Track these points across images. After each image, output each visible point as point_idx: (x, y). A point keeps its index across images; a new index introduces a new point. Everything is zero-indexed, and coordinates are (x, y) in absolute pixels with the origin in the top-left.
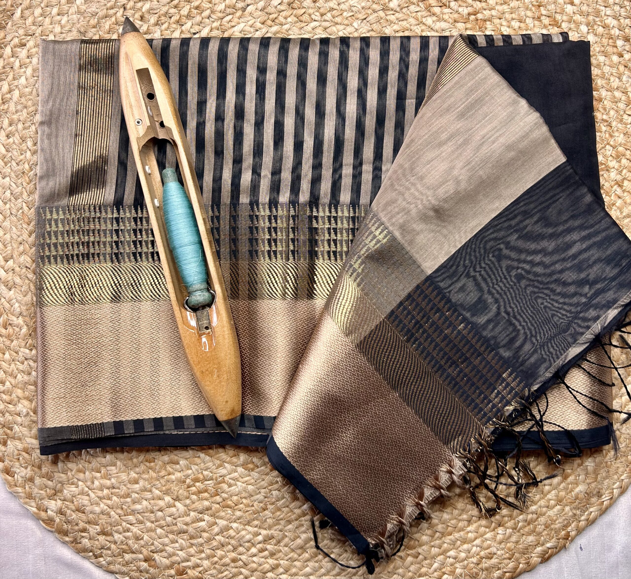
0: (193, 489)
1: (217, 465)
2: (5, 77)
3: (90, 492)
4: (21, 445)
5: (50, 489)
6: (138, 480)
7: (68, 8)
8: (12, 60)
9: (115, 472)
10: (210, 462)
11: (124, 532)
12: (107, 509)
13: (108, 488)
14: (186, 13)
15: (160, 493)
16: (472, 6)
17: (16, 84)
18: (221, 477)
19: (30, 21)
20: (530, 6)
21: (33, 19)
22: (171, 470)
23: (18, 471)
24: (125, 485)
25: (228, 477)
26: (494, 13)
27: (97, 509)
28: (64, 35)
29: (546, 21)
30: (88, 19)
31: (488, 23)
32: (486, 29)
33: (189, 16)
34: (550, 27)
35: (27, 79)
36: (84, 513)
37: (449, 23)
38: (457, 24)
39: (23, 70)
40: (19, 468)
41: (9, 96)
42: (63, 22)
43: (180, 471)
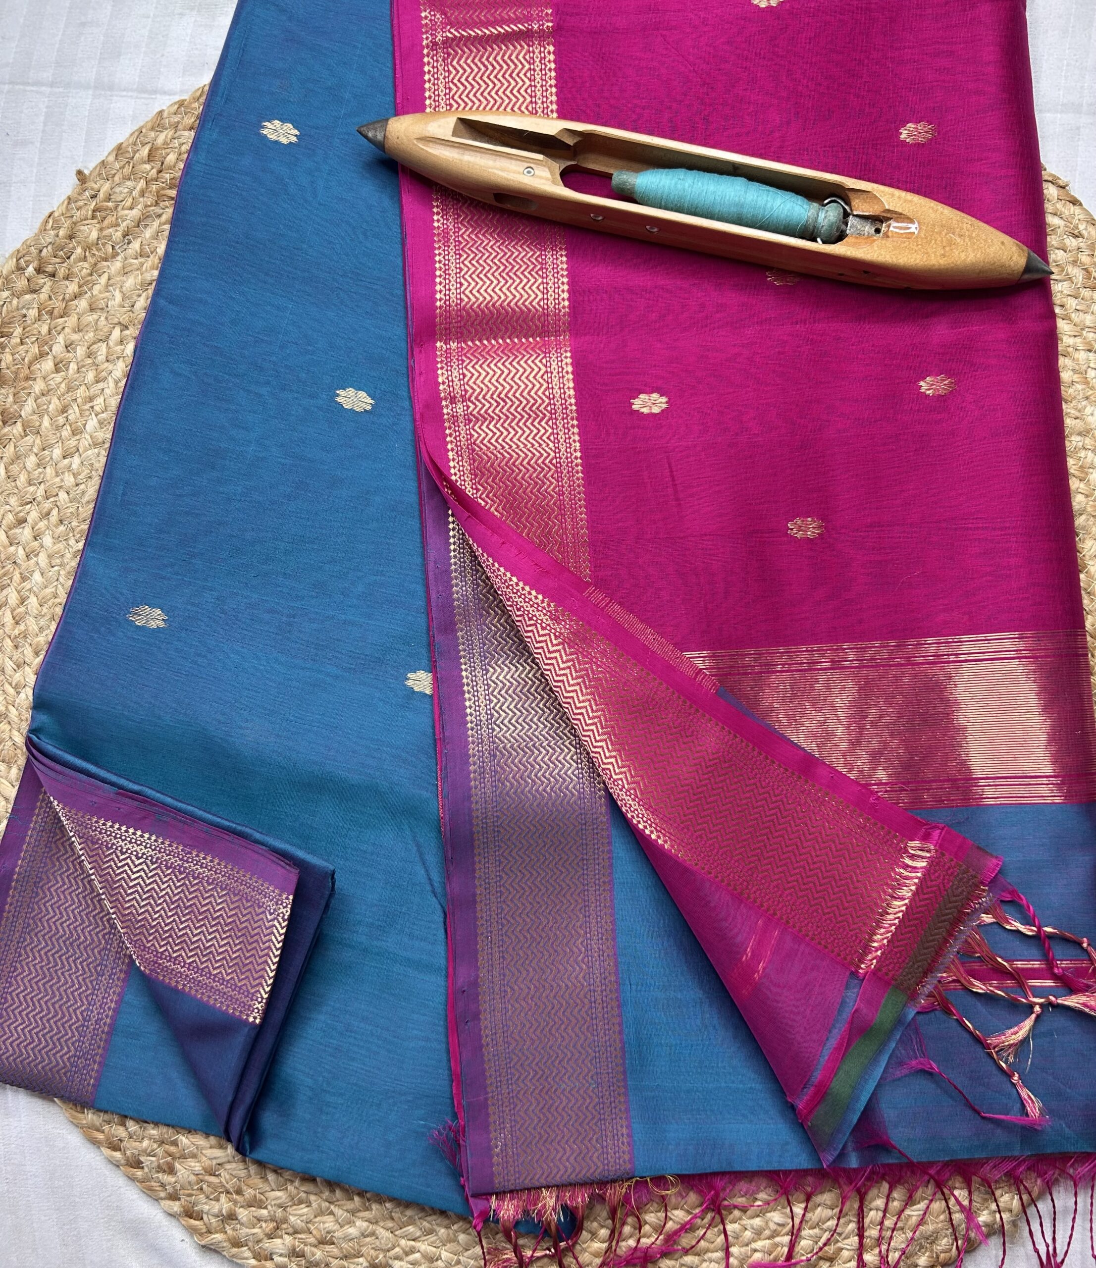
2: (9, 581)
3: (332, 1207)
4: (198, 1164)
5: (266, 1221)
7: (76, 442)
8: (12, 549)
11: (407, 1254)
12: (368, 1227)
17: (28, 587)
19: (23, 478)
21: (26, 476)
23: (206, 1208)
27: (352, 1231)
28: (82, 487)
35: (42, 574)
36: (333, 1243)
39: (32, 561)
40: (205, 1203)
41: (22, 609)
42: (74, 466)
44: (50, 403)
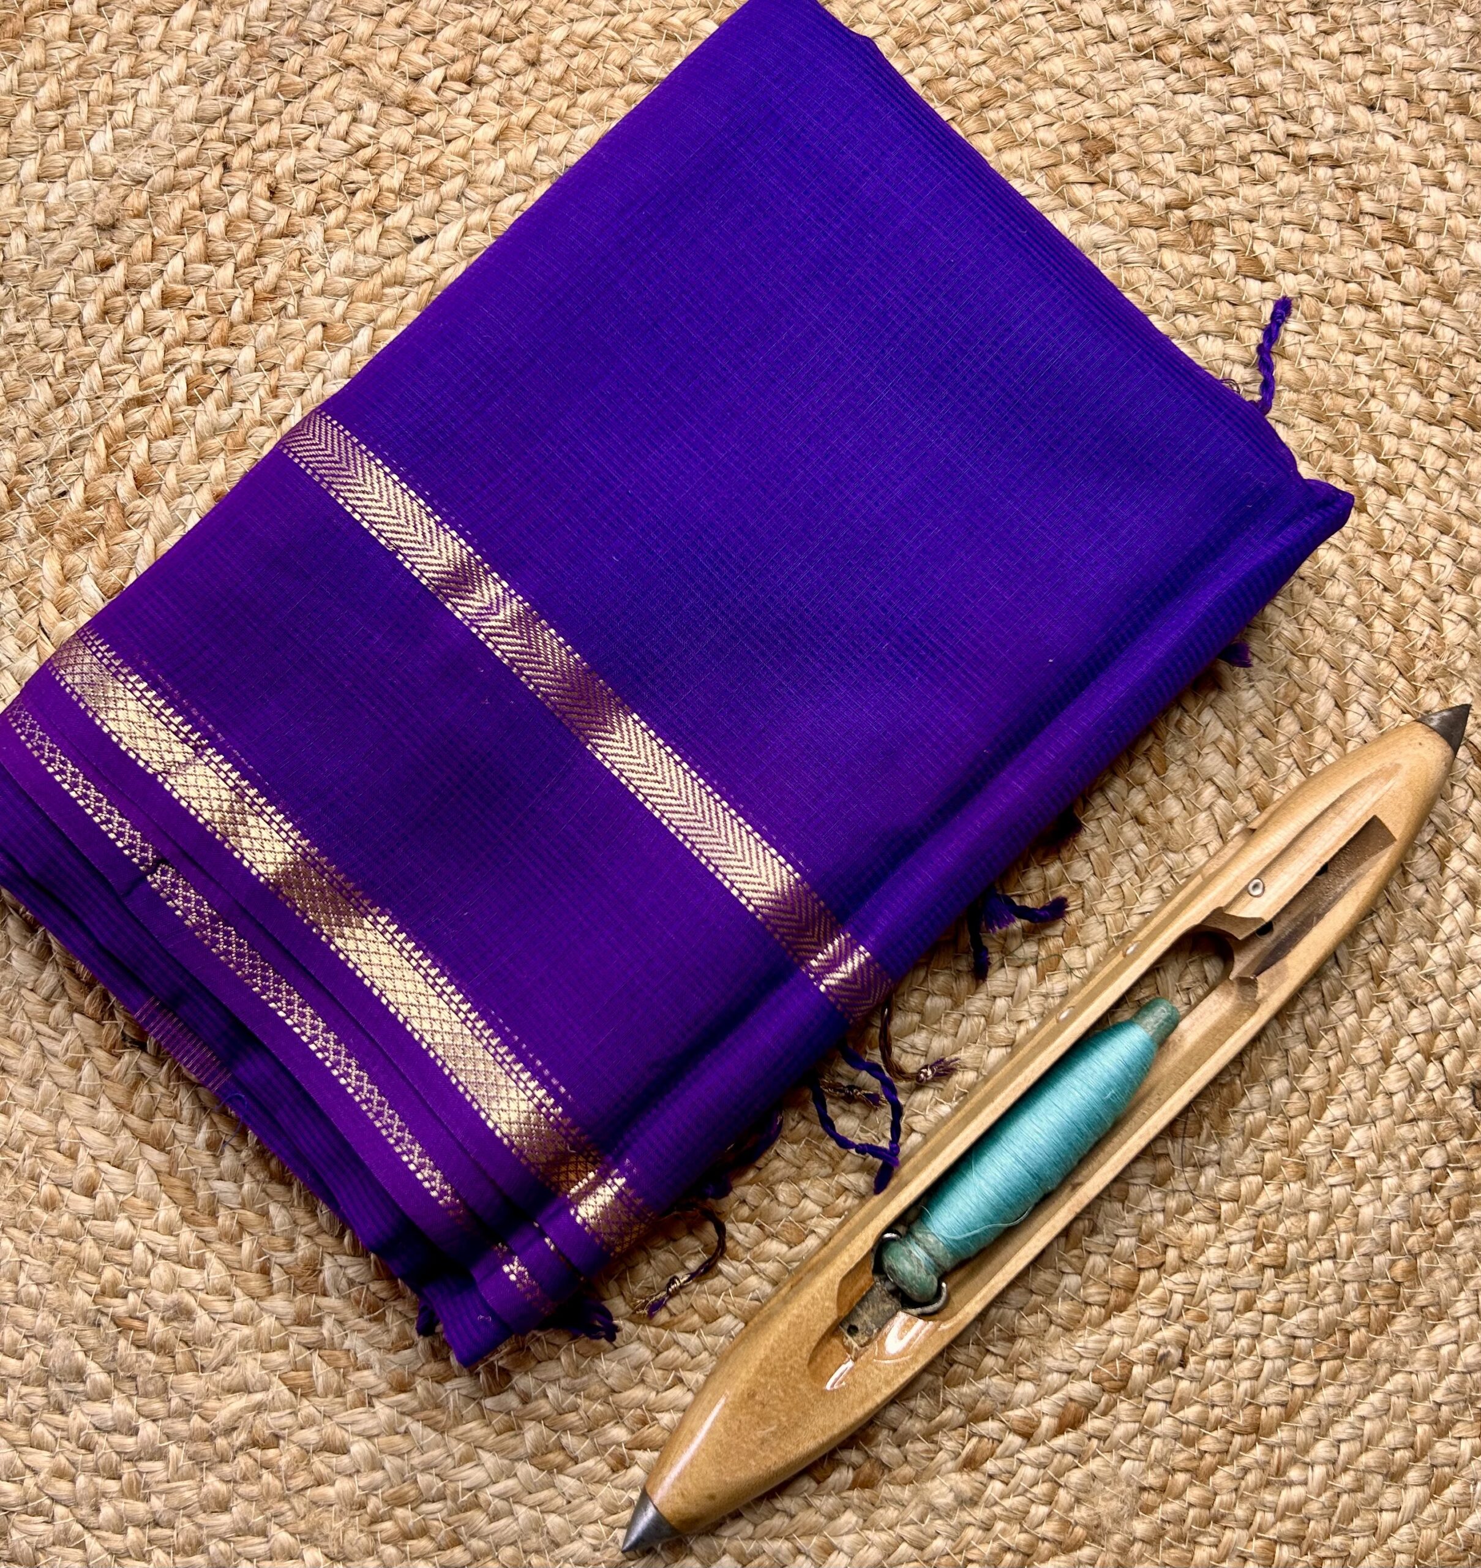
0: (388, 1525)
1: (457, 1456)
3: (87, 1537)
6: (228, 1502)
7: (67, 161)
9: (162, 1476)
10: (438, 1447)
13: (140, 1525)
14: (396, 184)
15: (291, 1540)
16: (1176, 185)
18: (470, 1490)
20: (1333, 188)
22: (324, 1470)
24: (189, 1516)
25: (489, 1491)
26: (1233, 204)
28: (54, 235)
29: (1374, 229)
30: (121, 191)
31: (1218, 231)
32: (1213, 246)
33: (403, 193)
34: (1384, 246)
37: (1113, 228)
38: (1135, 233)
42: (52, 200)
43: (350, 1476)
44: (43, 84)
